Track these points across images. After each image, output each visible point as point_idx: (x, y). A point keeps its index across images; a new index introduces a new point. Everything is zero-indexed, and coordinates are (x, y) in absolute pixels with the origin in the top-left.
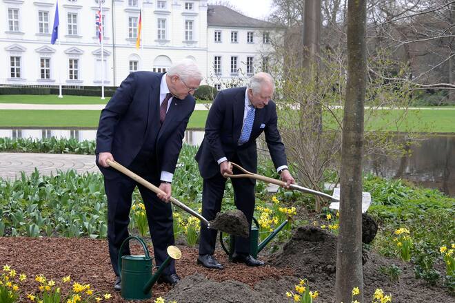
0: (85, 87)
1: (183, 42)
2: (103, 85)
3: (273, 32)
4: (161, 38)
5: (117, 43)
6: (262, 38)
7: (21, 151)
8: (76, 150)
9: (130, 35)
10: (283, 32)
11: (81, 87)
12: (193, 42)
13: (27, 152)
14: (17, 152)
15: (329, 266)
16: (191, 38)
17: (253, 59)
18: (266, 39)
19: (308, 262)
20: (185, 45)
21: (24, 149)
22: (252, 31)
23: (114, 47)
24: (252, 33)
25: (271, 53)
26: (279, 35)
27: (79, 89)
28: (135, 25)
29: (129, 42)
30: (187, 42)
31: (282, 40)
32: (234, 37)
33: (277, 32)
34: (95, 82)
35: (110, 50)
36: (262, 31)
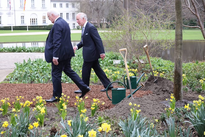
0: (4, 27)
1: (41, 8)
2: (12, 26)
3: (76, 3)
4: (33, 7)
5: (16, 10)
6: (72, 6)
7: (5, 52)
8: (26, 51)
9: (21, 6)
10: (79, 3)
11: (3, 27)
12: (45, 8)
13: (7, 52)
14: (3, 52)
15: (164, 89)
16: (44, 6)
17: (69, 14)
18: (73, 6)
19: (156, 88)
20: (42, 9)
21: (6, 51)
22: (68, 3)
23: (15, 11)
24: (68, 4)
25: (76, 11)
26: (78, 5)
27: (2, 27)
28: (23, 2)
29: (20, 9)
30: (43, 8)
31: (80, 6)
32: (61, 5)
33: (77, 3)
34: (8, 25)
35: (14, 12)
36: (72, 3)
